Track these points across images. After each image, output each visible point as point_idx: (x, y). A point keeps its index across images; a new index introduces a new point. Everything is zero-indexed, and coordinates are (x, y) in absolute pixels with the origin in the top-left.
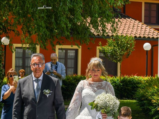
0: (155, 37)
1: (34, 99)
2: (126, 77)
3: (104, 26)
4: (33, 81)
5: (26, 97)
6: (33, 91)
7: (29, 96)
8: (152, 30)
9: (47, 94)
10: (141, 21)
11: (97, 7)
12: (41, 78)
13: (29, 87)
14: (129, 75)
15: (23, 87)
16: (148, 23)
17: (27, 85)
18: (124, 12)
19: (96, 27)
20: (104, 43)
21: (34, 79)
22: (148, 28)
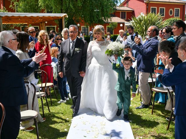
0: (124, 22)
1: (69, 55)
2: (115, 35)
3: (108, 19)
4: (70, 42)
5: (65, 52)
6: (68, 49)
7: (66, 52)
8: (123, 20)
9: (78, 51)
10: (120, 18)
11: (106, 14)
12: (75, 41)
13: (67, 46)
14: (116, 34)
15: (64, 46)
16: (122, 18)
17: (66, 45)
18: (115, 15)
19: (105, 20)
20: (108, 25)
21: (71, 41)
22: (122, 19)
